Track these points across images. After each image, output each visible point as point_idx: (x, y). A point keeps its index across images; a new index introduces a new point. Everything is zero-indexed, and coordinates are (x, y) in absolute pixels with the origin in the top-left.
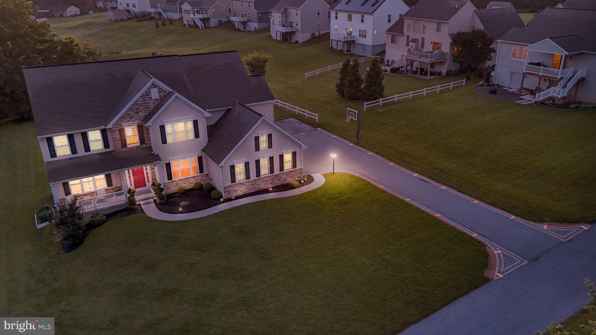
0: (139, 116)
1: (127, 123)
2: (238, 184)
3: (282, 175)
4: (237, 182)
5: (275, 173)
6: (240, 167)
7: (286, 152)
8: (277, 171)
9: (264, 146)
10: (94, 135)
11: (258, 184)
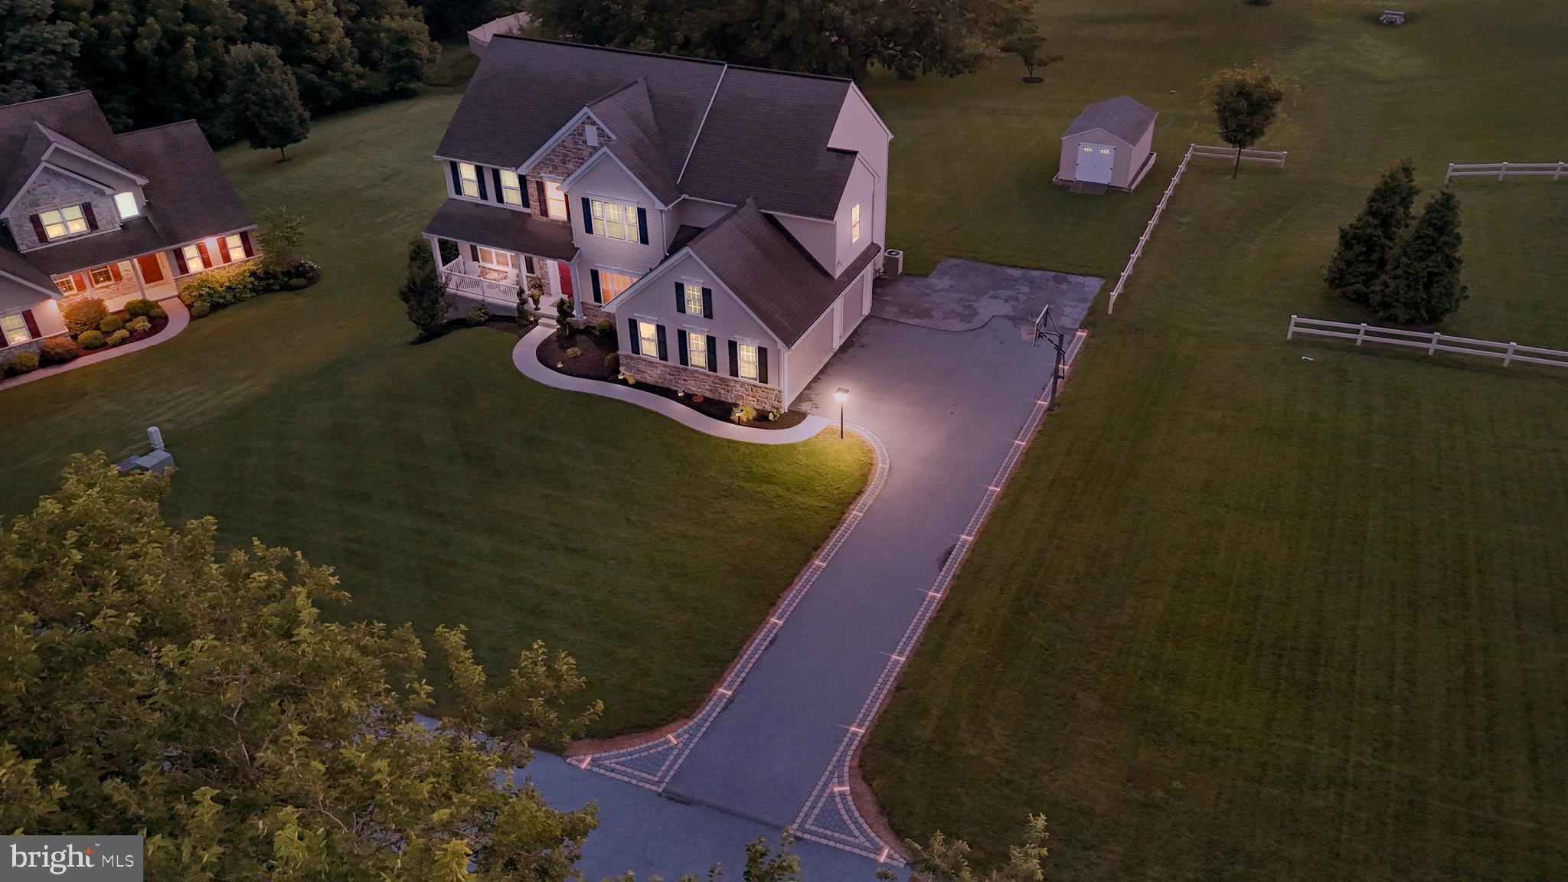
0: (567, 168)
1: (548, 175)
2: (644, 360)
3: (736, 384)
4: (643, 356)
5: (720, 374)
6: (647, 330)
7: (743, 340)
8: (723, 371)
9: (694, 307)
10: (509, 179)
11: (685, 380)
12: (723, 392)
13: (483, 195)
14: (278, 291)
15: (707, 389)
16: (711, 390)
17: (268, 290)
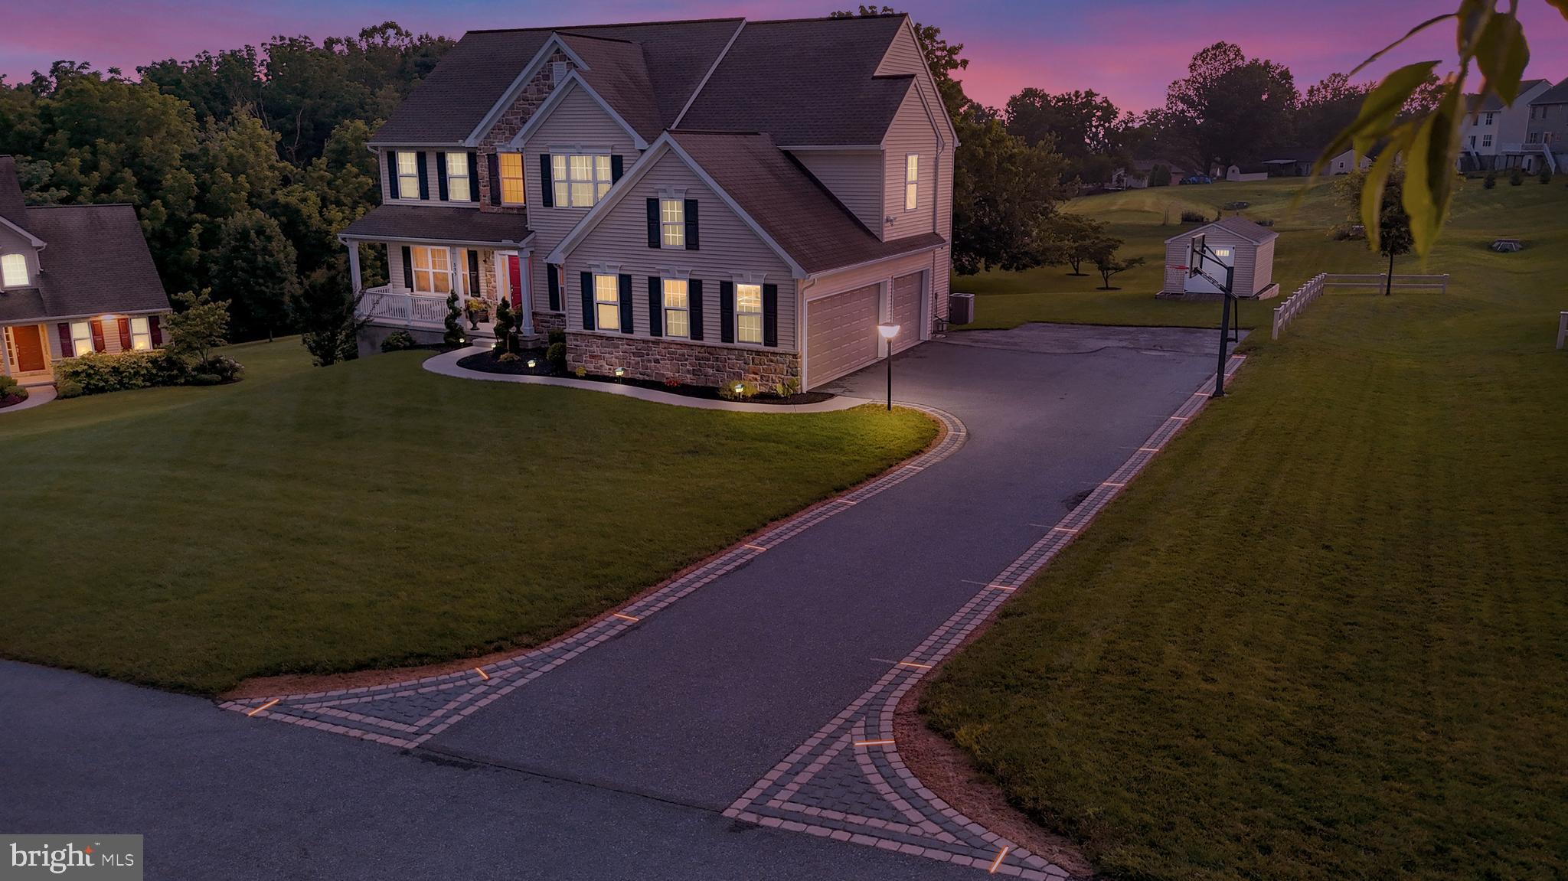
1: (503, 145)
2: (601, 337)
3: (731, 357)
4: (599, 331)
5: (707, 342)
6: (606, 288)
7: (741, 275)
8: (712, 336)
9: (673, 235)
10: (457, 164)
11: (657, 361)
12: (710, 371)
13: (424, 193)
14: (181, 385)
15: (688, 371)
16: (694, 372)
17: (170, 382)
